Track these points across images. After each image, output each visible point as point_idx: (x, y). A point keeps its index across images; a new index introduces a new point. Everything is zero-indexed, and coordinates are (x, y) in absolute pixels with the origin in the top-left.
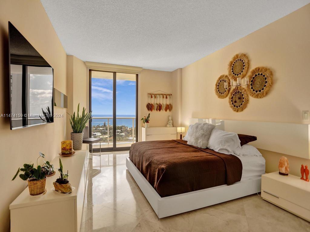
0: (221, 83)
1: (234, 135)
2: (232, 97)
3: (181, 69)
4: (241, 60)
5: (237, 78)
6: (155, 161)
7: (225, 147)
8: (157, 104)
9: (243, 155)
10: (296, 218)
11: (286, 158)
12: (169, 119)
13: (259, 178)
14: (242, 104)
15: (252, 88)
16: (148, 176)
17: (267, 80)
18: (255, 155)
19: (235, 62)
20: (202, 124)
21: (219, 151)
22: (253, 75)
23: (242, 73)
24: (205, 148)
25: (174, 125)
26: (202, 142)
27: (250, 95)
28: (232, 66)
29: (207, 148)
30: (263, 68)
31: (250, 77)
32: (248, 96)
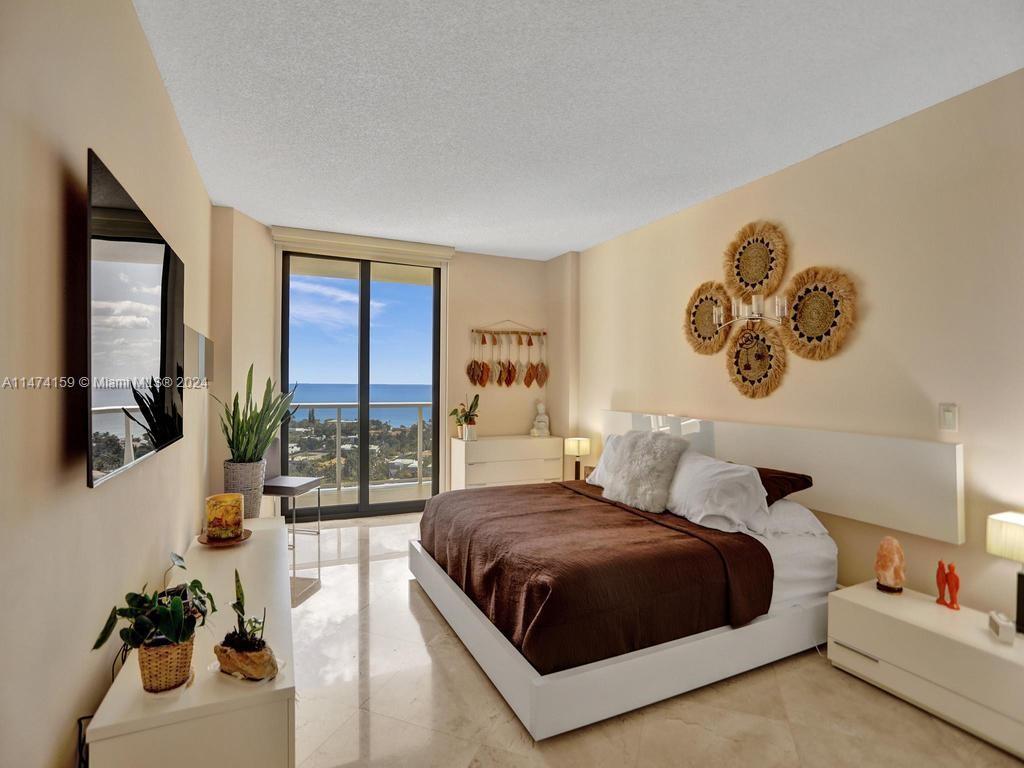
0: (703, 308)
1: (747, 473)
2: (738, 352)
3: (577, 255)
4: (762, 241)
5: (753, 297)
6: (515, 560)
7: (722, 510)
8: (499, 363)
9: (775, 534)
10: (927, 721)
11: (896, 542)
12: (537, 410)
13: (823, 601)
14: (766, 376)
15: (796, 328)
16: (492, 606)
17: (838, 308)
18: (807, 533)
19: (744, 248)
20: (650, 437)
21: (701, 521)
22: (799, 289)
23: (765, 281)
24: (661, 510)
25: (555, 429)
26: (650, 492)
27: (792, 349)
28: (737, 256)
29: (667, 512)
30: (829, 271)
31: (791, 295)
32: (784, 351)
